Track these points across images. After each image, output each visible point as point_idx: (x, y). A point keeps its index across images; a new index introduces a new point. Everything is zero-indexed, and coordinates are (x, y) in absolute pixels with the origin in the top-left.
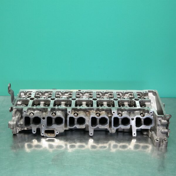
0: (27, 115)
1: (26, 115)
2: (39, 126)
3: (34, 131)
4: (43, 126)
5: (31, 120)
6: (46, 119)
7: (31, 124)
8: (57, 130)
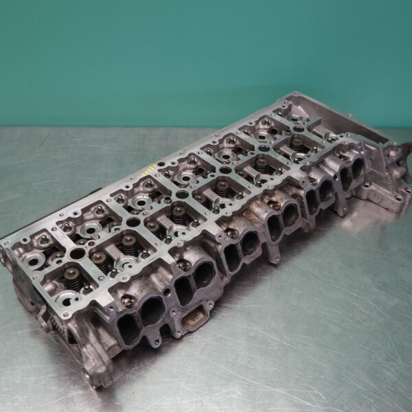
0: (122, 312)
1: (118, 313)
2: (163, 321)
3: (158, 341)
4: (174, 313)
5: (136, 319)
6: (174, 289)
7: (142, 328)
8: (207, 301)
